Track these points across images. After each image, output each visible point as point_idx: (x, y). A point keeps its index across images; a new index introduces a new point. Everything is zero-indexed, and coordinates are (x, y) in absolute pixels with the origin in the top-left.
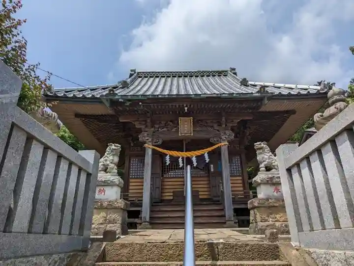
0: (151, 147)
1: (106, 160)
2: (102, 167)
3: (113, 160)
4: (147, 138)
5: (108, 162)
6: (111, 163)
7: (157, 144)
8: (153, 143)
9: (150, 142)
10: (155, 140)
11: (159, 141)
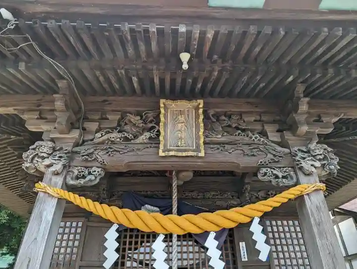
0: (55, 191)
4: (47, 162)
7: (82, 182)
8: (70, 179)
9: (57, 174)
10: (78, 170)
11: (90, 173)
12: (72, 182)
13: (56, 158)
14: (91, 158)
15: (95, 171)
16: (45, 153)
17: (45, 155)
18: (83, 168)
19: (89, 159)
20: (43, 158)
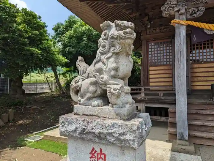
0: (184, 22)
1: (100, 71)
2: (92, 88)
3: (116, 69)
4: (176, 9)
5: (105, 77)
6: (114, 77)
7: (195, 16)
8: (188, 15)
9: (182, 14)
10: (192, 10)
11: (198, 10)
12: (189, 17)
13: (181, 6)
14: (198, 2)
15: (201, 9)
16: (174, 4)
17: (175, 6)
18: (194, 9)
19: (198, 3)
20: (173, 7)
